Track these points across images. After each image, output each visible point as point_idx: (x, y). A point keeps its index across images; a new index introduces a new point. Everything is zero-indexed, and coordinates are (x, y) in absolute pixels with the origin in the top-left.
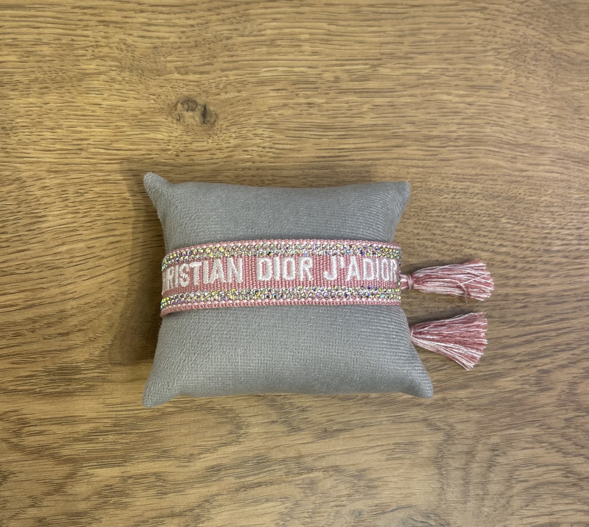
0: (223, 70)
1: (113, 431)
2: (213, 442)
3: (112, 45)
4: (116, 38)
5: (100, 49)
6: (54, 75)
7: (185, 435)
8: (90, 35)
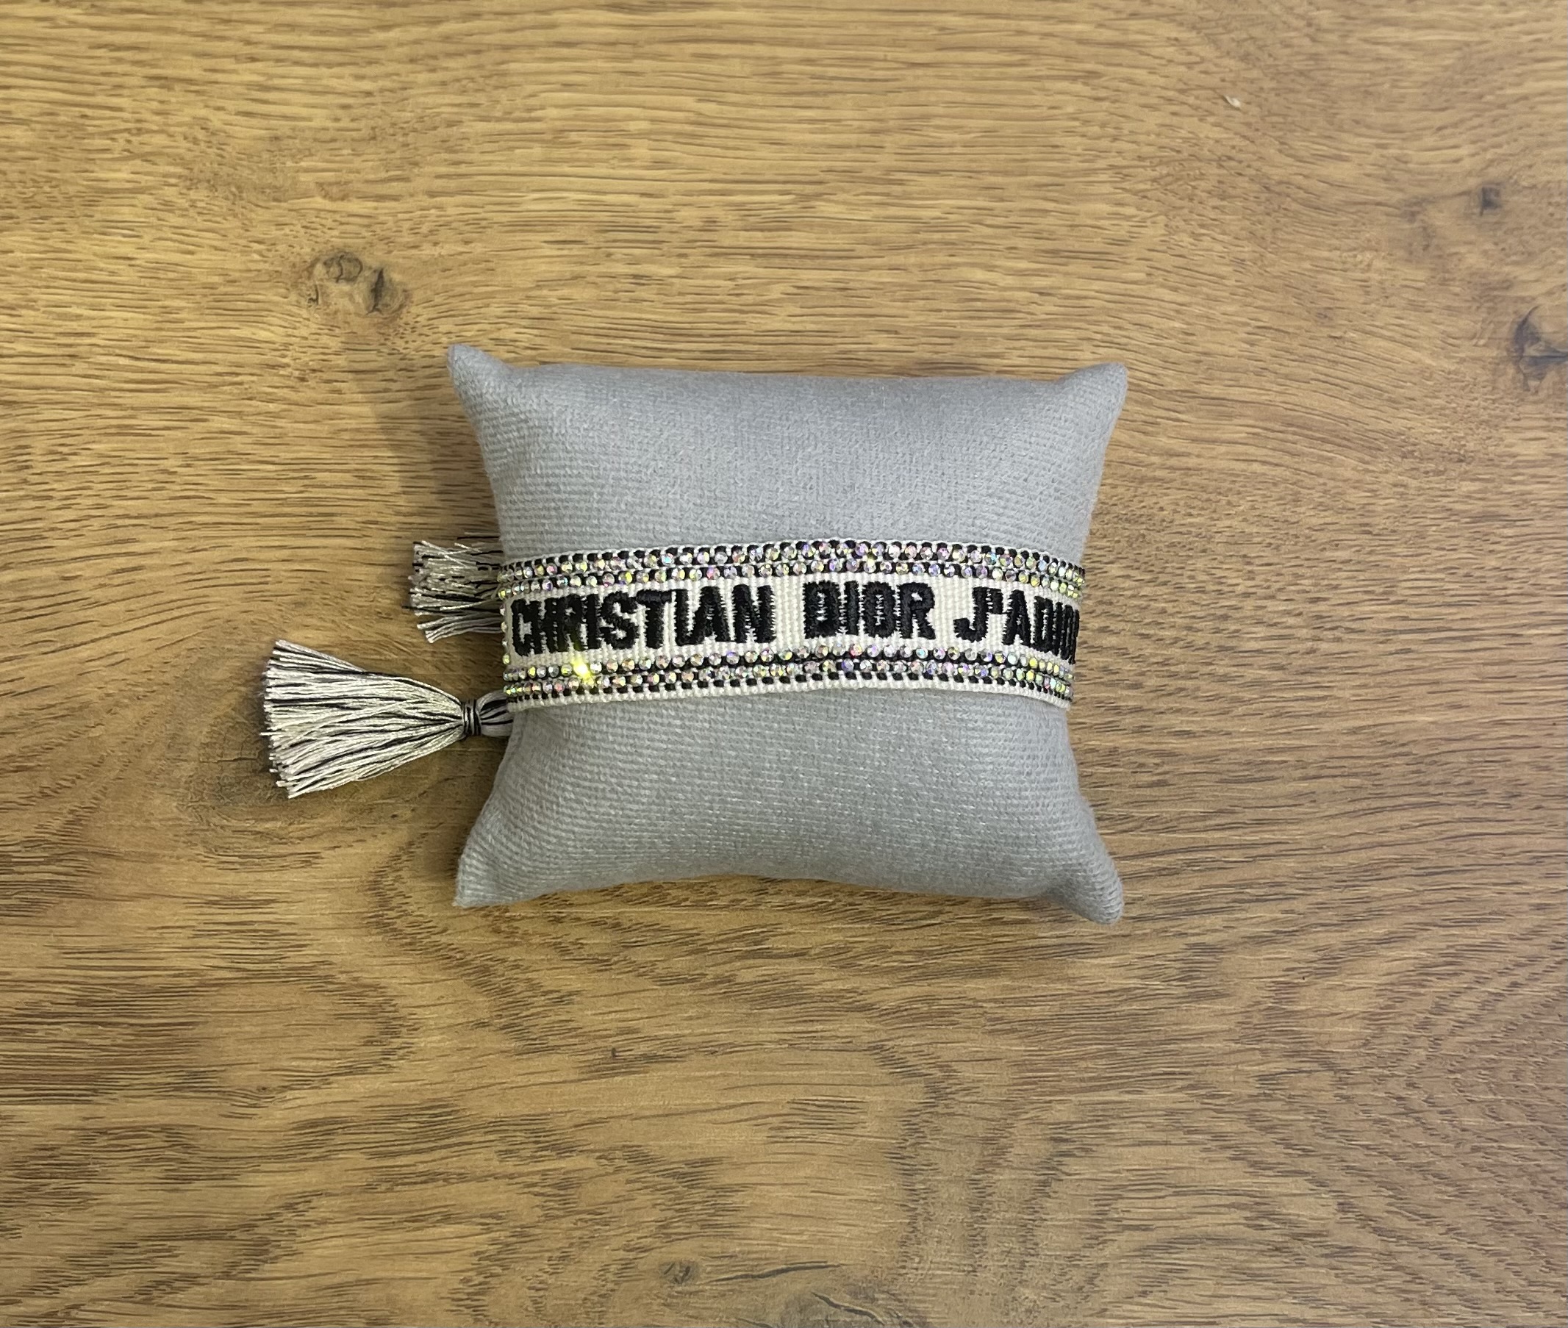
0: (432, 194)
1: (73, 1015)
2: (320, 1063)
3: (172, 129)
4: (186, 115)
5: (145, 138)
6: (30, 192)
7: (251, 1041)
8: (124, 106)
